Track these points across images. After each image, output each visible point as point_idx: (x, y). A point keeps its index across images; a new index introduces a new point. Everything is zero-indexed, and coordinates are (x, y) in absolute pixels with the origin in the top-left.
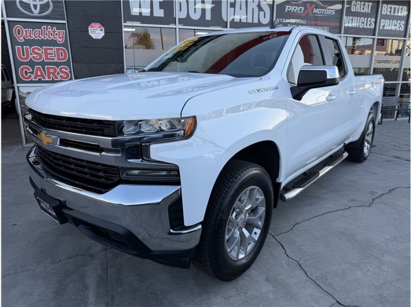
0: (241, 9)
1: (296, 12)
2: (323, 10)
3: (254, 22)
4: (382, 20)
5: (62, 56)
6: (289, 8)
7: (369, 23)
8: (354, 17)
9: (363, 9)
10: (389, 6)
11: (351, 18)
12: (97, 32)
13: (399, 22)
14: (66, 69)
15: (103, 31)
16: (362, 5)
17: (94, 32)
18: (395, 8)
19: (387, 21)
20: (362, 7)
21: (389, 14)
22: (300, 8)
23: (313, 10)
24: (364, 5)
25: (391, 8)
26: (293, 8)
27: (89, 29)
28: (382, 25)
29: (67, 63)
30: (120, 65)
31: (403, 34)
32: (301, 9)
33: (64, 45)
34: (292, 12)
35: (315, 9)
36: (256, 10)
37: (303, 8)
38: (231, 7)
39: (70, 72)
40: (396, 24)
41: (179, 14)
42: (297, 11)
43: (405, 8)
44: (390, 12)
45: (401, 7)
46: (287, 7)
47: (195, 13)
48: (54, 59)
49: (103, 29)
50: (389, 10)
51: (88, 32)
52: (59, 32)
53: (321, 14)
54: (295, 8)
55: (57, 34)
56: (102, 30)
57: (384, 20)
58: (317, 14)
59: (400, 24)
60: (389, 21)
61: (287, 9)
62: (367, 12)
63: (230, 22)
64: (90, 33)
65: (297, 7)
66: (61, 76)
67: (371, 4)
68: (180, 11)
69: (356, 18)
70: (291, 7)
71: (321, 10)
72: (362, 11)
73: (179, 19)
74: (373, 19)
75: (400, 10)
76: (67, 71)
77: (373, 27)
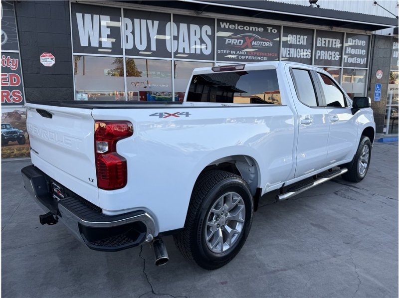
0: (184, 42)
1: (235, 44)
2: (261, 42)
3: (197, 53)
4: (318, 51)
5: (15, 81)
6: (229, 41)
7: (306, 54)
8: (291, 49)
9: (299, 42)
10: (323, 39)
11: (288, 49)
12: (48, 61)
13: (334, 52)
14: (19, 93)
15: (54, 60)
16: (298, 38)
17: (44, 60)
18: (329, 41)
19: (322, 52)
20: (298, 40)
21: (323, 46)
22: (239, 40)
23: (251, 42)
24: (299, 38)
25: (325, 41)
26: (233, 41)
27: (41, 58)
28: (318, 55)
29: (20, 88)
30: (70, 89)
31: (339, 63)
32: (240, 42)
33: (18, 71)
34: (232, 44)
35: (253, 42)
36: (198, 42)
37: (242, 41)
38: (174, 39)
39: (22, 95)
40: (331, 54)
41: (126, 45)
42: (237, 43)
43: (338, 41)
44: (325, 44)
45: (334, 40)
46: (227, 40)
47: (141, 44)
48: (7, 84)
49: (54, 58)
50: (323, 42)
51: (39, 60)
52: (13, 61)
53: (260, 46)
54: (235, 41)
55: (10, 62)
56: (52, 59)
57: (319, 51)
58: (256, 46)
59: (334, 54)
60: (324, 52)
61: (227, 42)
62: (303, 44)
63: (174, 53)
64: (41, 62)
65: (236, 40)
66: (14, 99)
67: (306, 37)
68: (127, 42)
69: (293, 49)
70: (231, 40)
71: (259, 42)
72: (298, 43)
73: (125, 49)
74: (310, 51)
75: (334, 43)
76: (19, 95)
77: (309, 57)
